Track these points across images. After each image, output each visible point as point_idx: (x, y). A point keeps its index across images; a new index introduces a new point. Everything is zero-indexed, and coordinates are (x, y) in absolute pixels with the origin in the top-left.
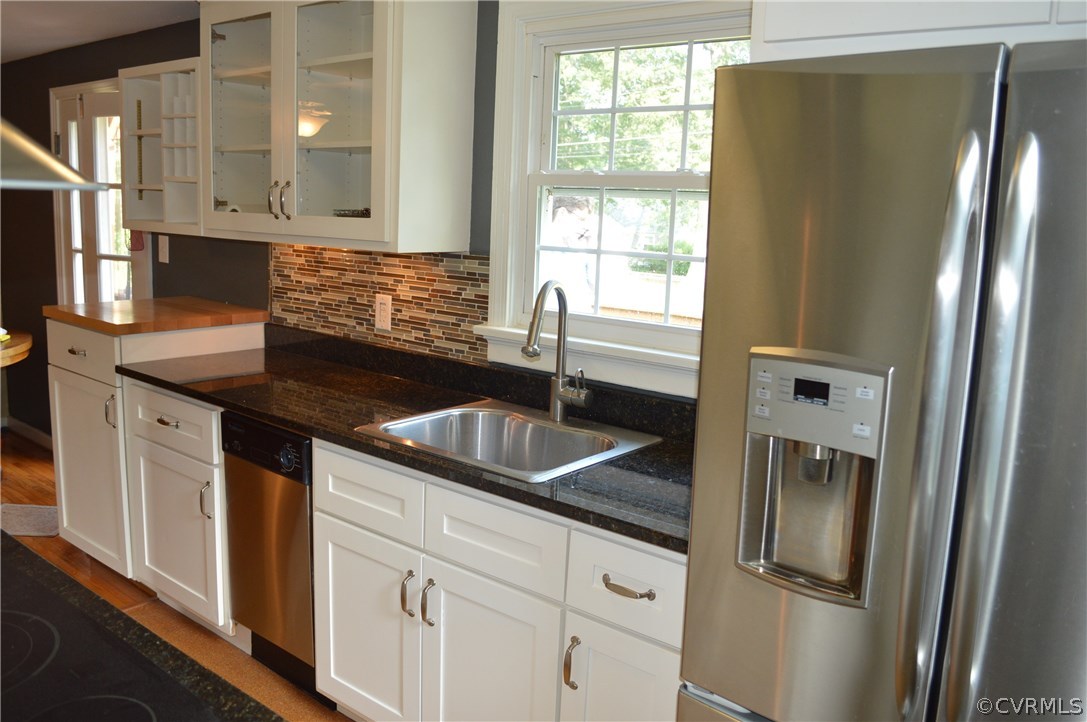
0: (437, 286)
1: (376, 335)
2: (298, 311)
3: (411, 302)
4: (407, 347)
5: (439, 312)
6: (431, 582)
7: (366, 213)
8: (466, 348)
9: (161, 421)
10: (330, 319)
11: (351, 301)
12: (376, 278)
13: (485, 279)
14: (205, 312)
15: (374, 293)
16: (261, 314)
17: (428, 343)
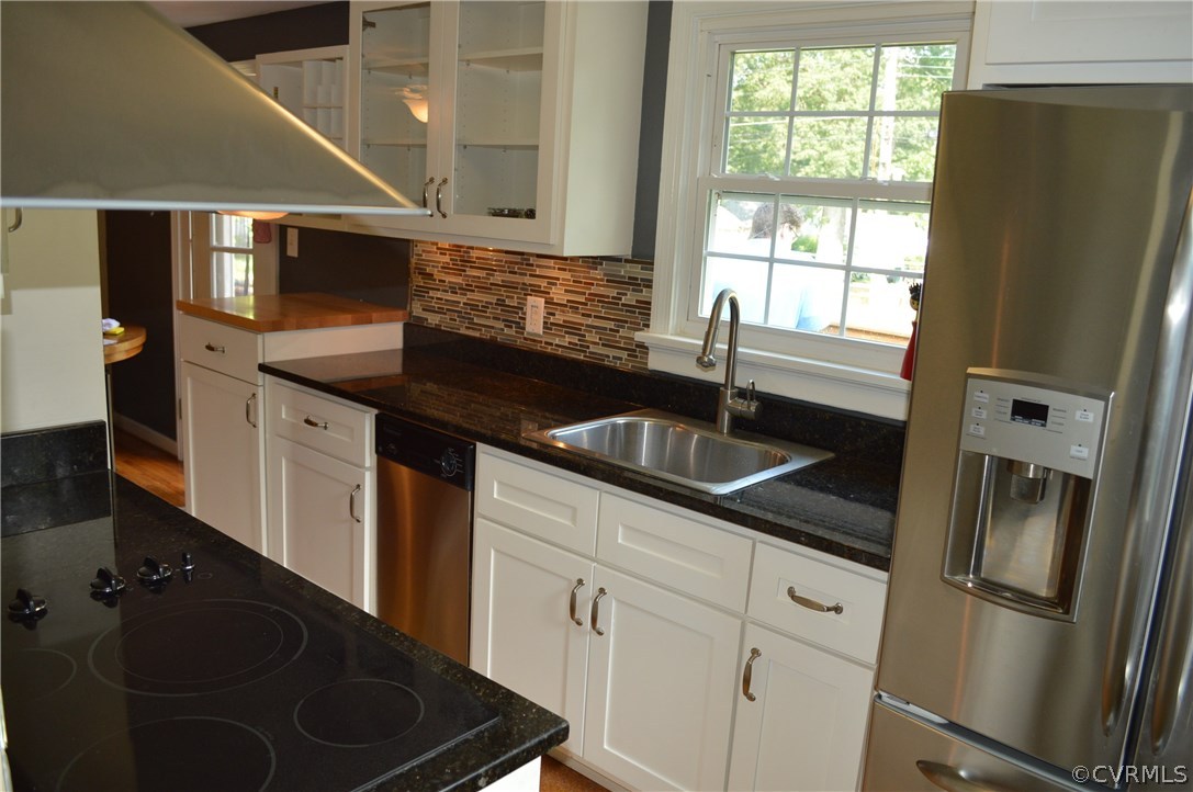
0: (594, 290)
1: (525, 339)
2: (440, 311)
3: (566, 306)
4: (560, 351)
5: (595, 317)
6: (602, 591)
7: (531, 214)
8: (624, 355)
9: (308, 422)
10: (475, 321)
11: (501, 303)
12: (528, 280)
13: (648, 284)
14: (343, 310)
15: (525, 295)
16: (400, 313)
17: (583, 348)
